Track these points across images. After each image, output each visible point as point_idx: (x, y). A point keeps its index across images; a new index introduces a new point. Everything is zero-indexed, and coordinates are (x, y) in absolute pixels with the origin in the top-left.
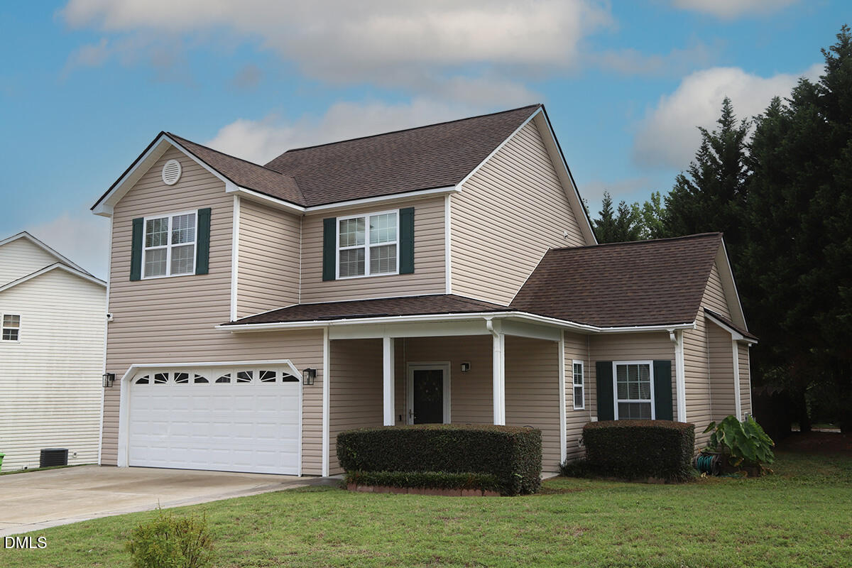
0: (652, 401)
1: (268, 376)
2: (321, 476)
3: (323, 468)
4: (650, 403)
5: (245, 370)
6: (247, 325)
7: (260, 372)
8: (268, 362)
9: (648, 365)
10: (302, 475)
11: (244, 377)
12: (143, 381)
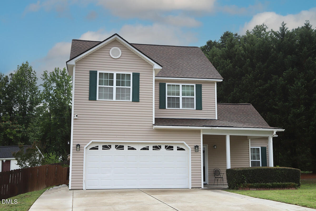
0: (260, 160)
1: (170, 148)
2: (201, 188)
3: (202, 184)
4: (260, 161)
5: (157, 145)
6: (157, 126)
7: (165, 146)
8: (169, 142)
9: (259, 148)
10: (192, 188)
11: (157, 148)
12: (96, 148)
